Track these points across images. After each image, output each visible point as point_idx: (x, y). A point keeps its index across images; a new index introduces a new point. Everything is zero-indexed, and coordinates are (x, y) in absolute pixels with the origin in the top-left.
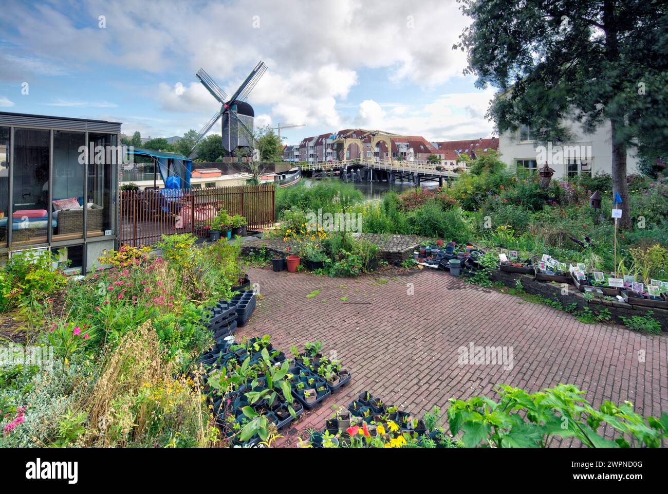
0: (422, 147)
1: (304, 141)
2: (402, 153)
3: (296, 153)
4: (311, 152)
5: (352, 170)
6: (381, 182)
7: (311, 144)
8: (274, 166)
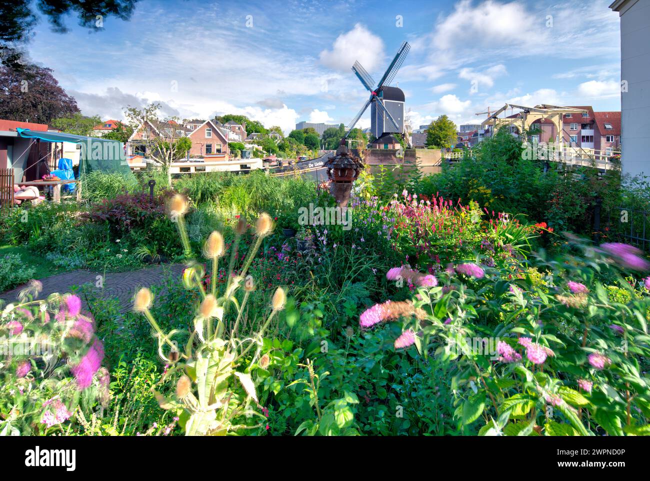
8: (415, 154)
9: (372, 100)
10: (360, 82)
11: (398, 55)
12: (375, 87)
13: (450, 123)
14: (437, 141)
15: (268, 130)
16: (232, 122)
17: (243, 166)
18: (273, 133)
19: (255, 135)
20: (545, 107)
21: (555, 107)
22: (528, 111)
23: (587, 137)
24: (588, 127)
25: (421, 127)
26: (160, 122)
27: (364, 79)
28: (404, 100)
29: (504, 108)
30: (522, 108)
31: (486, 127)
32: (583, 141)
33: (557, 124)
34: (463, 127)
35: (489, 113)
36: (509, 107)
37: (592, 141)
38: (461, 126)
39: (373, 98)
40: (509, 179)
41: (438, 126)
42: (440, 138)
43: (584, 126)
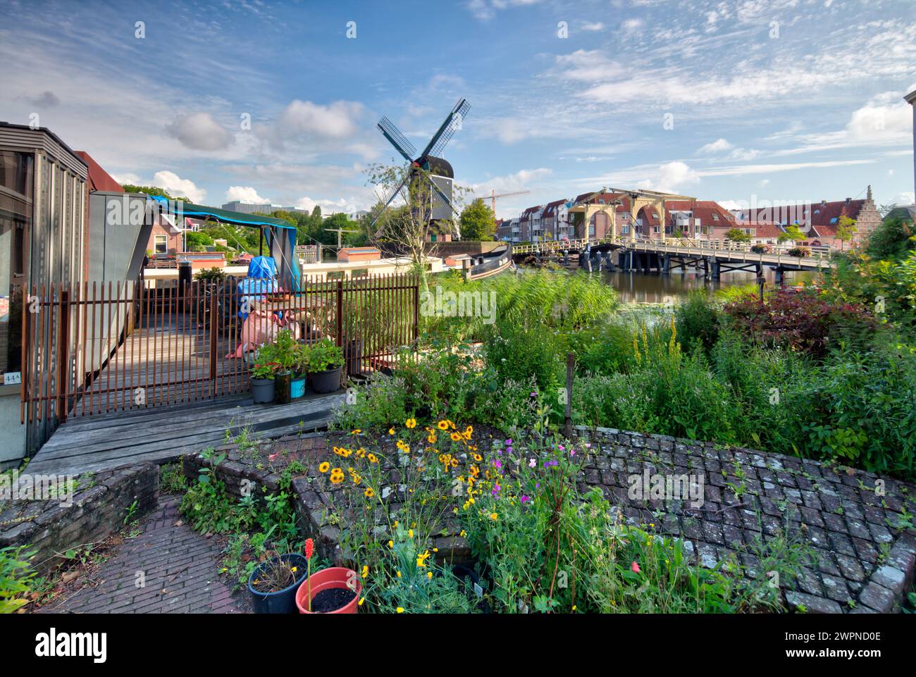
0: (716, 218)
1: (526, 212)
2: (682, 227)
3: (515, 230)
4: (536, 227)
5: (599, 253)
6: (647, 272)
7: (536, 216)
8: (481, 248)
10: (393, 148)
12: (417, 156)
13: (488, 208)
14: (474, 232)
22: (636, 196)
27: (398, 143)
28: (452, 177)
33: (660, 212)
39: (415, 170)
41: (475, 213)
42: (477, 228)
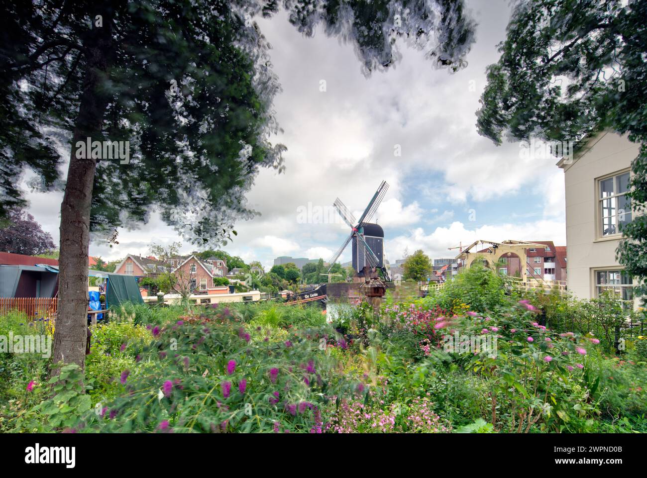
9: (353, 237)
11: (377, 193)
13: (426, 258)
14: (414, 275)
15: (248, 266)
16: (213, 257)
17: (245, 298)
18: (255, 269)
19: (236, 271)
20: (511, 243)
21: (520, 243)
22: (496, 246)
23: (550, 269)
24: (549, 261)
25: (397, 261)
26: (143, 258)
29: (476, 244)
30: (491, 243)
31: (459, 261)
32: (546, 273)
33: (522, 257)
34: (437, 261)
35: (461, 248)
36: (480, 242)
37: (553, 273)
38: (435, 261)
39: (354, 233)
40: (482, 298)
41: (415, 261)
42: (417, 272)
43: (546, 260)
